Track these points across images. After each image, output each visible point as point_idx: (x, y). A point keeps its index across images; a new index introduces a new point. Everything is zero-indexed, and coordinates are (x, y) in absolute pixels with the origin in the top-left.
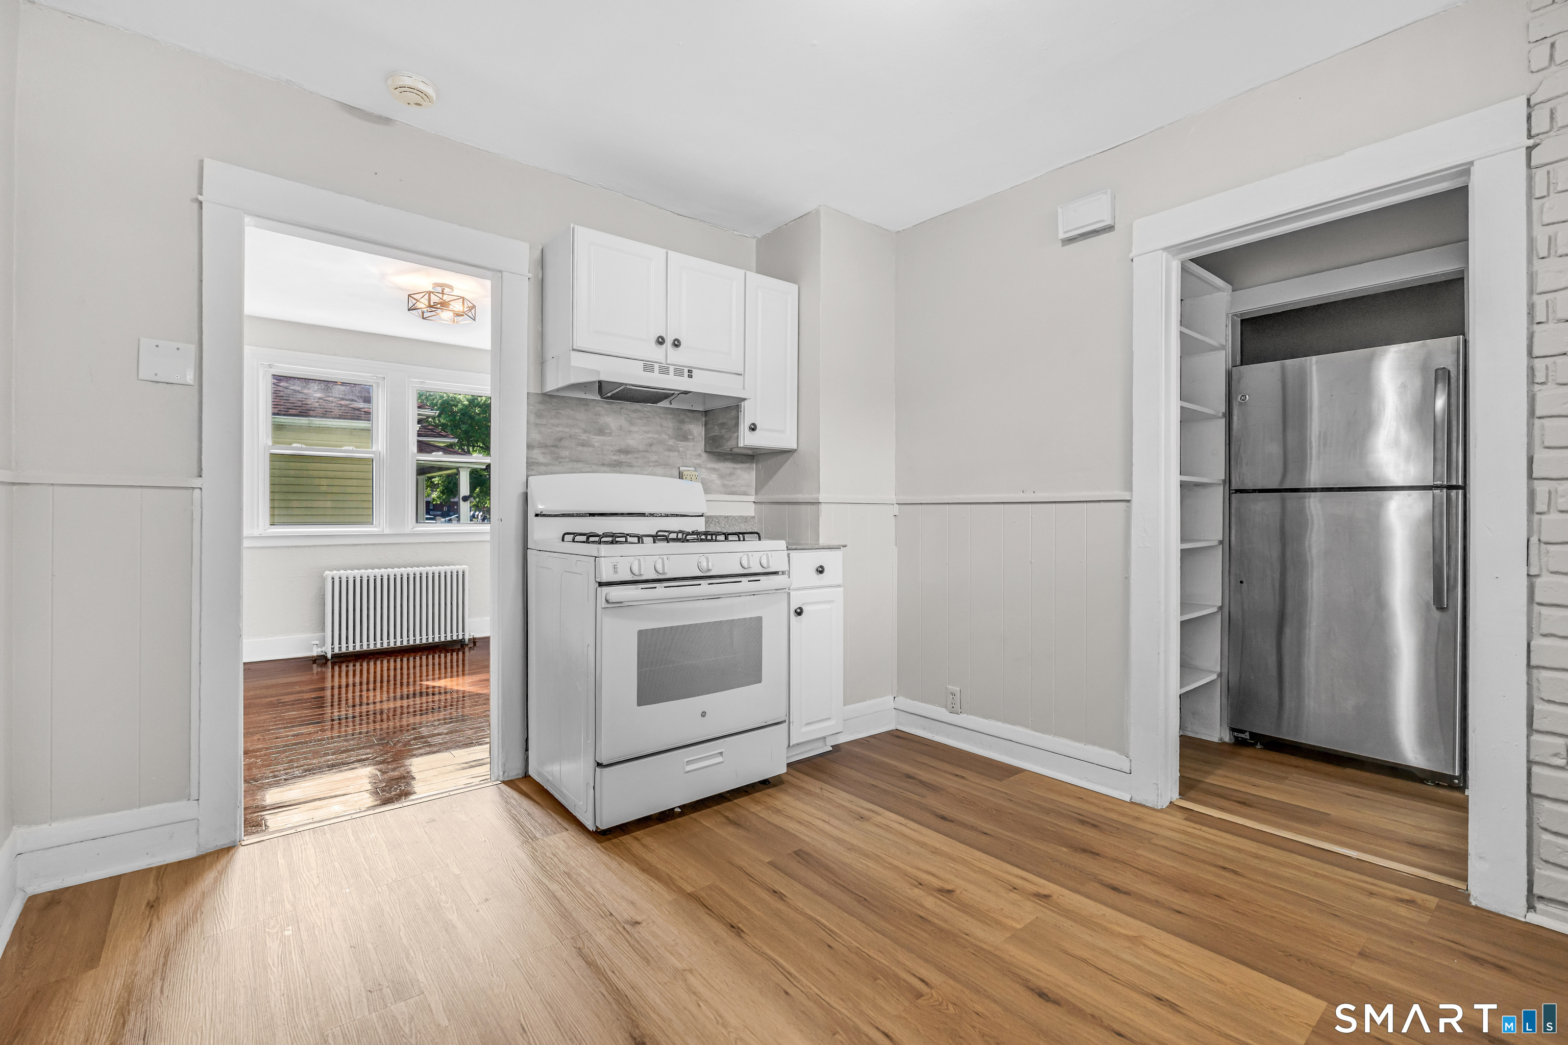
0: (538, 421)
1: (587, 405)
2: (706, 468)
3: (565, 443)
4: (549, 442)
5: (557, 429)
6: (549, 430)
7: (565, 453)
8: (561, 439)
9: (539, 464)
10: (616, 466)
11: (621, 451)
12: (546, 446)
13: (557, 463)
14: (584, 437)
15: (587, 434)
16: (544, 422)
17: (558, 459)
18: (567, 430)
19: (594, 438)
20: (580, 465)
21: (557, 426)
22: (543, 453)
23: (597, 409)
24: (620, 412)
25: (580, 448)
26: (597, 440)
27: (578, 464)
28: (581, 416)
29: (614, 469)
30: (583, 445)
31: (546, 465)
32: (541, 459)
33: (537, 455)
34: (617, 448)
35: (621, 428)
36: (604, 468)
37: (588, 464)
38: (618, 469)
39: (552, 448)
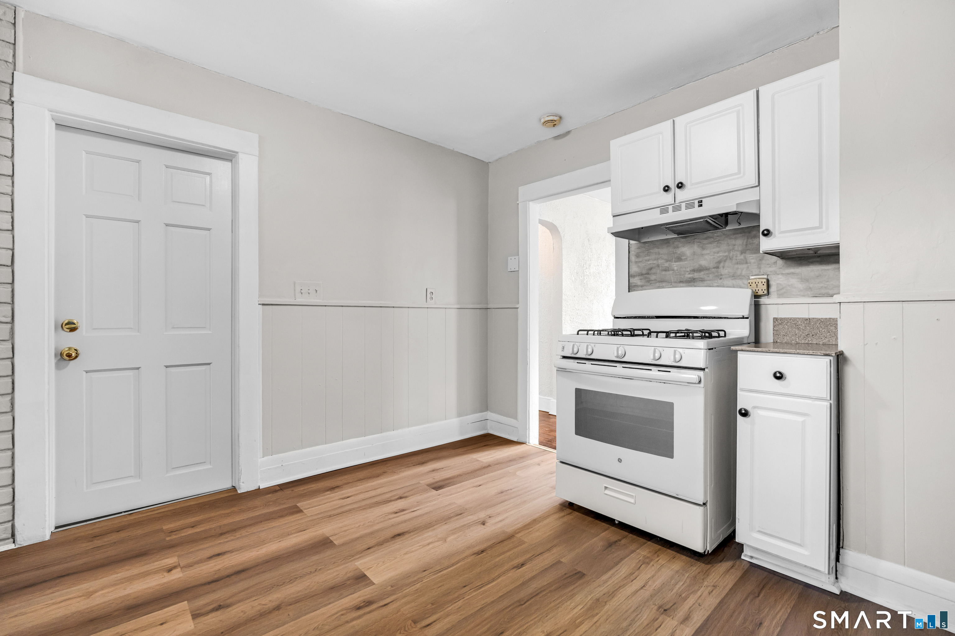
0: (637, 260)
1: (669, 243)
2: (782, 274)
3: (653, 271)
4: (644, 272)
5: (649, 262)
6: (644, 264)
7: (653, 277)
8: (651, 269)
9: (637, 286)
10: (691, 282)
11: (694, 271)
12: (642, 274)
13: (649, 284)
14: (667, 265)
15: (669, 263)
16: (640, 259)
17: (649, 281)
18: (655, 262)
19: (674, 264)
20: (664, 284)
21: (649, 260)
22: (641, 279)
23: (676, 243)
24: (694, 242)
25: (664, 273)
26: (675, 265)
27: (662, 283)
28: (664, 251)
29: (690, 284)
30: (665, 270)
31: (642, 286)
32: (639, 283)
33: (636, 281)
34: (692, 268)
35: (694, 254)
36: (681, 284)
37: (669, 283)
38: (693, 283)
39: (645, 275)
